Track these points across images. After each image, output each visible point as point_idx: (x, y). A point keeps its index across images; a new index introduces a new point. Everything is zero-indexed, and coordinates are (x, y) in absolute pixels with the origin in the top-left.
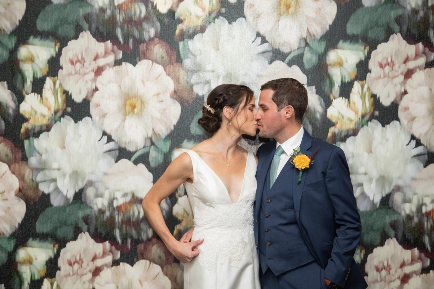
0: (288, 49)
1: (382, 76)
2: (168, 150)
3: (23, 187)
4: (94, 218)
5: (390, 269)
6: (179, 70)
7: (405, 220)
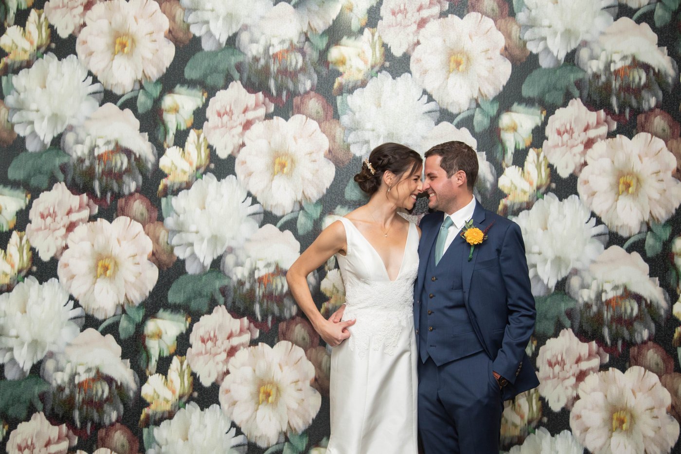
0: (457, 109)
1: (560, 144)
2: (318, 217)
3: (156, 251)
4: (232, 290)
5: (564, 364)
6: (335, 127)
7: (582, 308)
